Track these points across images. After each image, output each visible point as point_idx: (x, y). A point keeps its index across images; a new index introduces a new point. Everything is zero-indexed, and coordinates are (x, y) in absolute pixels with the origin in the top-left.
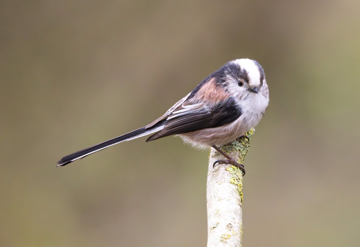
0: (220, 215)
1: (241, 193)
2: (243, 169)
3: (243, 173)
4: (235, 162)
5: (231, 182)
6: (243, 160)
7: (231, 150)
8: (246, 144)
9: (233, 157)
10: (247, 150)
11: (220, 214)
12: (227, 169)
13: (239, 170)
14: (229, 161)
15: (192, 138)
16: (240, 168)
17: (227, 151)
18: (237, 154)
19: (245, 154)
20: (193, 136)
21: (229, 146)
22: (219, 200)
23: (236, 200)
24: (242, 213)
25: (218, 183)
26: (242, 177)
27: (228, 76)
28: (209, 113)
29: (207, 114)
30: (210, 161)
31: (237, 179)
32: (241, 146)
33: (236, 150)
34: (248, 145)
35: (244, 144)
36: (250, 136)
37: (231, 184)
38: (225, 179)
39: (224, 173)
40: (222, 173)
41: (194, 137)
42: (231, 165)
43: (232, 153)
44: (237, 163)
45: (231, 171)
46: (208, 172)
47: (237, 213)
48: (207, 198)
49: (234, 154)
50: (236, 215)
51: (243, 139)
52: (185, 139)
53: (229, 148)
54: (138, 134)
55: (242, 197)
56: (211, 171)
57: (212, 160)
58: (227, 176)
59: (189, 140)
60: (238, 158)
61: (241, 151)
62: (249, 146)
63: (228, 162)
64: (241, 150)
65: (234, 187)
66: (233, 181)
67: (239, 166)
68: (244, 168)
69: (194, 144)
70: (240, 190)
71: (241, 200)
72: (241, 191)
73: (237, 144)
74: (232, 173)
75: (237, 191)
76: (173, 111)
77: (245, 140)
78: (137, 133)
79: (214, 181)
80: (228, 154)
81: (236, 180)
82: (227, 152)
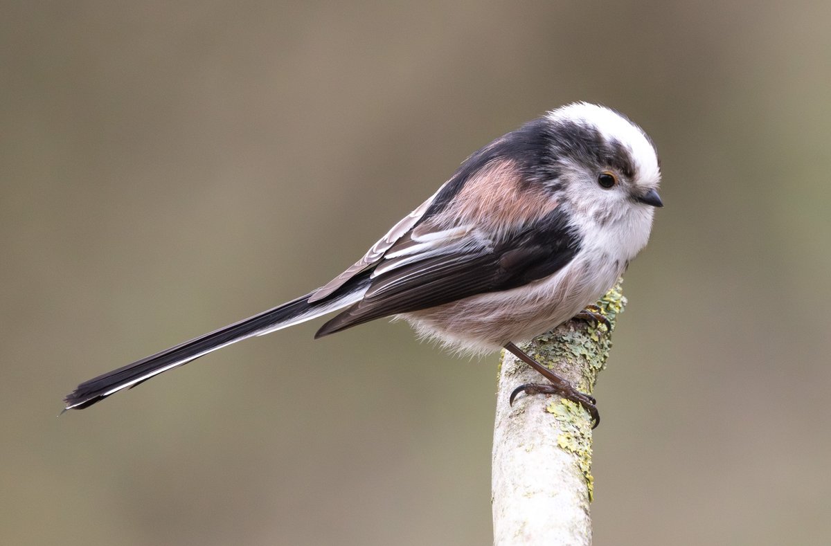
0: (528, 538)
1: (587, 476)
2: (595, 409)
3: (595, 421)
4: (572, 389)
5: (559, 446)
6: (594, 384)
7: (561, 355)
8: (602, 340)
9: (565, 377)
10: (605, 357)
11: (530, 535)
12: (549, 409)
13: (583, 410)
14: (553, 386)
15: (442, 323)
16: (586, 407)
17: (550, 358)
18: (578, 366)
19: (599, 367)
20: (443, 319)
21: (556, 345)
22: (527, 495)
23: (574, 495)
24: (590, 532)
25: (523, 448)
26: (591, 431)
27: (564, 161)
28: (490, 250)
29: (482, 253)
30: (500, 386)
31: (576, 438)
32: (589, 345)
33: (575, 356)
34: (606, 342)
35: (596, 339)
36: (614, 316)
37: (559, 451)
38: (544, 436)
39: (539, 421)
40: (535, 419)
41: (449, 321)
42: (560, 397)
43: (564, 365)
44: (577, 393)
45: (559, 413)
46: (497, 417)
47: (575, 531)
48: (493, 488)
49: (569, 366)
50: (574, 535)
51: (593, 326)
52: (423, 326)
53: (554, 350)
54: (290, 317)
55: (591, 487)
56: (504, 415)
57: (507, 385)
58: (549, 428)
59: (432, 331)
60: (579, 378)
61: (588, 358)
62: (610, 346)
63: (551, 389)
64: (589, 355)
65: (570, 460)
66: (565, 443)
67: (582, 402)
68: (596, 406)
69: (449, 339)
70: (585, 468)
71: (587, 495)
72: (587, 470)
73: (577, 340)
74: (563, 419)
75: (578, 472)
76: (387, 252)
77: (599, 329)
78: (286, 312)
79: (512, 441)
80: (551, 366)
81: (573, 439)
82: (550, 362)
